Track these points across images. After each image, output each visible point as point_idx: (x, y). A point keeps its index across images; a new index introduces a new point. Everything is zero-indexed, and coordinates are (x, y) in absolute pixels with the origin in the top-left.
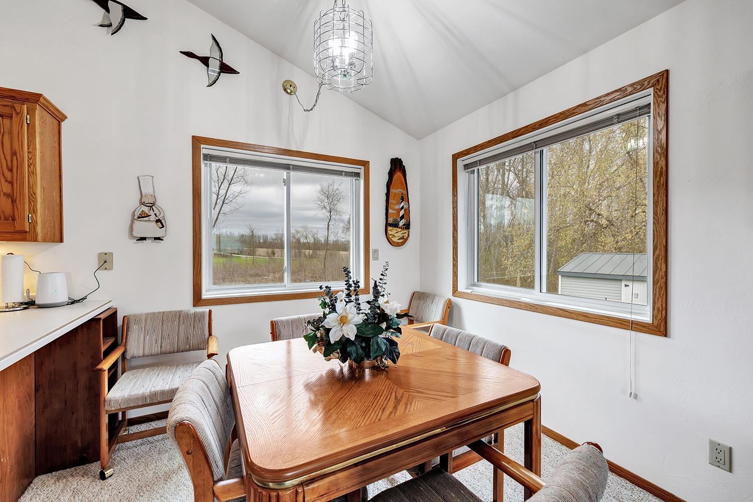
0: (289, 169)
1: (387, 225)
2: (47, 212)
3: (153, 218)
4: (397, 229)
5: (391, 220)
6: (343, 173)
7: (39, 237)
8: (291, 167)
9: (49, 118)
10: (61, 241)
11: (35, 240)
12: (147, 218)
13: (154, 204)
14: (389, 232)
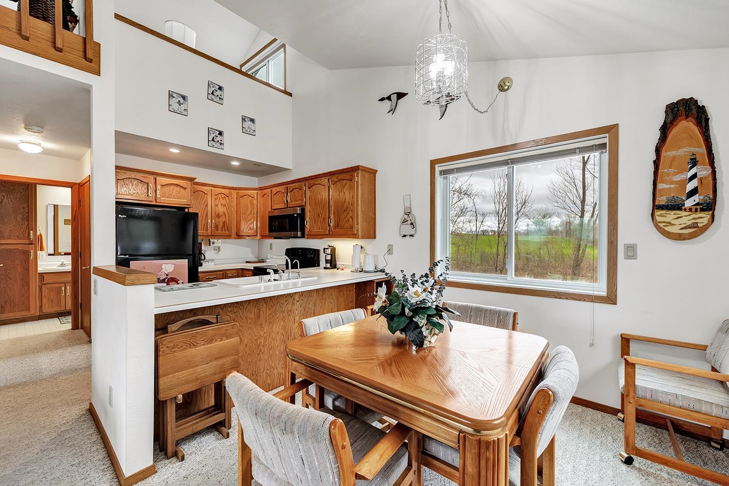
0: (508, 164)
1: (656, 207)
2: (365, 224)
3: (409, 222)
4: (678, 212)
5: (662, 200)
6: (577, 151)
7: (360, 237)
8: (509, 161)
9: (367, 175)
10: (375, 238)
11: (358, 238)
12: (406, 223)
13: (409, 213)
14: (659, 219)
